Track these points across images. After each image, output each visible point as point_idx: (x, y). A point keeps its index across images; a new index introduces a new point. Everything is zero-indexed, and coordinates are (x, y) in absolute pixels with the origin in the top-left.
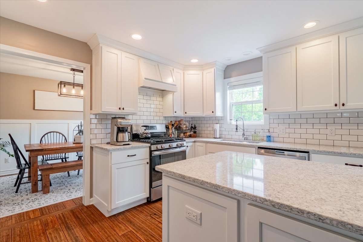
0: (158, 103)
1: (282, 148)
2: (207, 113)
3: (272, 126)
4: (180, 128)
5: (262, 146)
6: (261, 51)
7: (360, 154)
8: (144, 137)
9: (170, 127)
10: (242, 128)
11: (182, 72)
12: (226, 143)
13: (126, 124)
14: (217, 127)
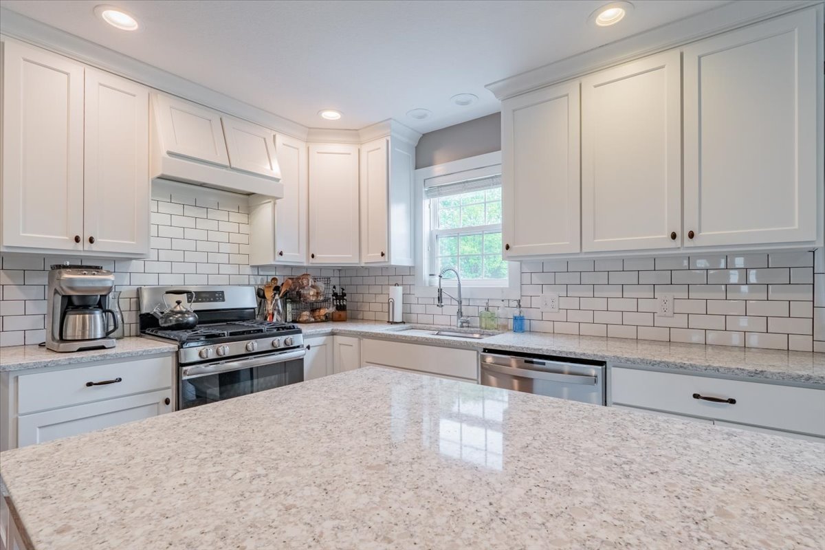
0: (233, 227)
1: (540, 353)
2: (370, 258)
3: (529, 290)
4: (300, 298)
5: (493, 345)
6: (497, 93)
7: (730, 369)
8: (174, 323)
9: (269, 294)
10: (456, 296)
11: (302, 146)
12: (405, 337)
13: (90, 285)
14: (397, 293)
